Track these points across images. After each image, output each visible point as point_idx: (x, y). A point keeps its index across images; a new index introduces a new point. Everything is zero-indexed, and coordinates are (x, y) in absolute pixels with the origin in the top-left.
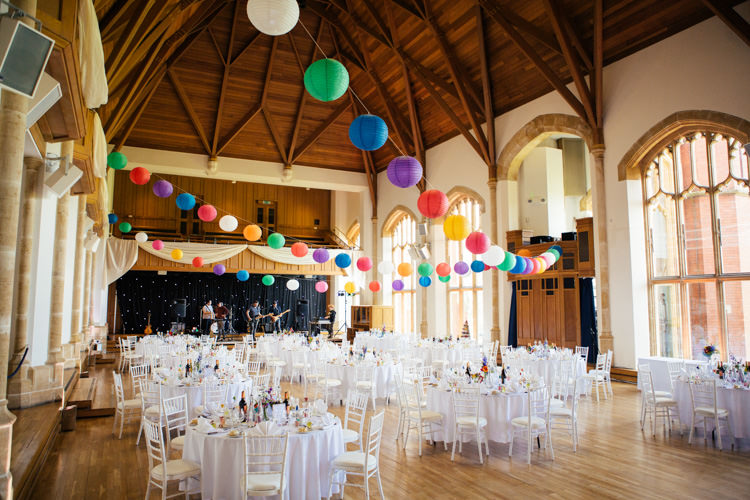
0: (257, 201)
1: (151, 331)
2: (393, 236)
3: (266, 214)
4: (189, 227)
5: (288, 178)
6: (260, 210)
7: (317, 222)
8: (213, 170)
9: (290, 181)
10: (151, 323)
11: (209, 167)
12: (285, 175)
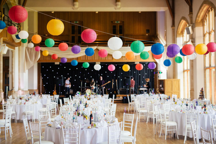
0: (112, 22)
1: (56, 93)
2: (183, 36)
3: (118, 28)
4: (76, 39)
5: (119, 7)
6: (114, 27)
7: (148, 31)
8: (76, 6)
9: (119, 8)
10: (56, 90)
11: (74, 5)
12: (116, 5)
